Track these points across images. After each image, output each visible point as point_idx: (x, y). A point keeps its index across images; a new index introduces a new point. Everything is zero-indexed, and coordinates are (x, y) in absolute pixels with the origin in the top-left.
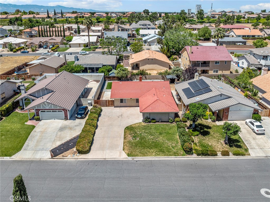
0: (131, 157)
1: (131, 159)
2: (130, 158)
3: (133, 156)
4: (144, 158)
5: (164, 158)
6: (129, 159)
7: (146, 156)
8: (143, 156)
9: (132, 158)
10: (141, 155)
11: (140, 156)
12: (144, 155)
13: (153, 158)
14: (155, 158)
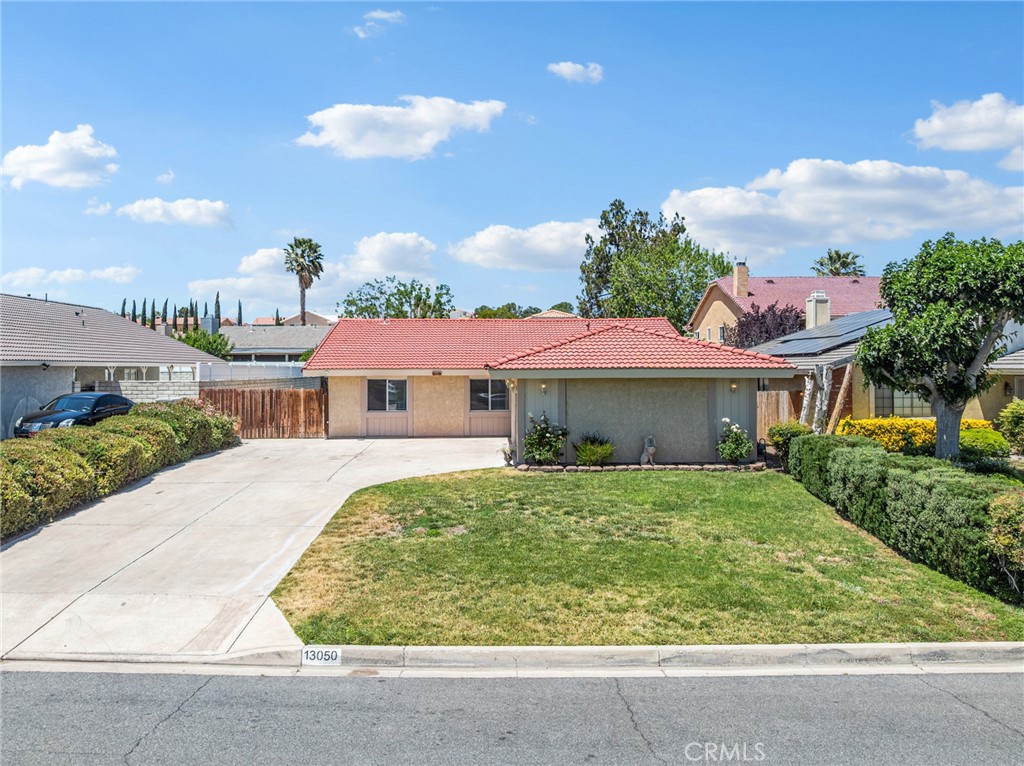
0: (339, 649)
1: (345, 671)
2: (326, 664)
3: (367, 640)
4: (517, 662)
5: (782, 660)
6: (315, 669)
7: (540, 641)
8: (499, 641)
9: (346, 661)
10: (473, 633)
11: (466, 640)
12: (512, 630)
13: (634, 662)
14: (663, 662)
